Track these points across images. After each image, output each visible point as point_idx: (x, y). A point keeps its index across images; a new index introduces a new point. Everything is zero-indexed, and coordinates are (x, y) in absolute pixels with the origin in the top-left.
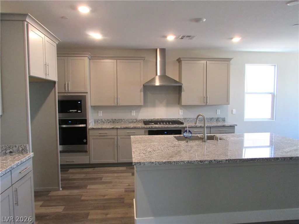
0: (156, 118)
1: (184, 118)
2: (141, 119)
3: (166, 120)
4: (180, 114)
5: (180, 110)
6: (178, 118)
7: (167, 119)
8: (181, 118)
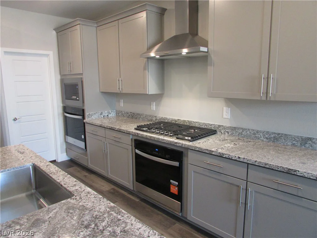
0: (182, 119)
1: (231, 127)
2: (161, 116)
3: (197, 125)
4: (225, 116)
5: (225, 108)
6: (218, 124)
7: (199, 123)
8: (224, 125)
